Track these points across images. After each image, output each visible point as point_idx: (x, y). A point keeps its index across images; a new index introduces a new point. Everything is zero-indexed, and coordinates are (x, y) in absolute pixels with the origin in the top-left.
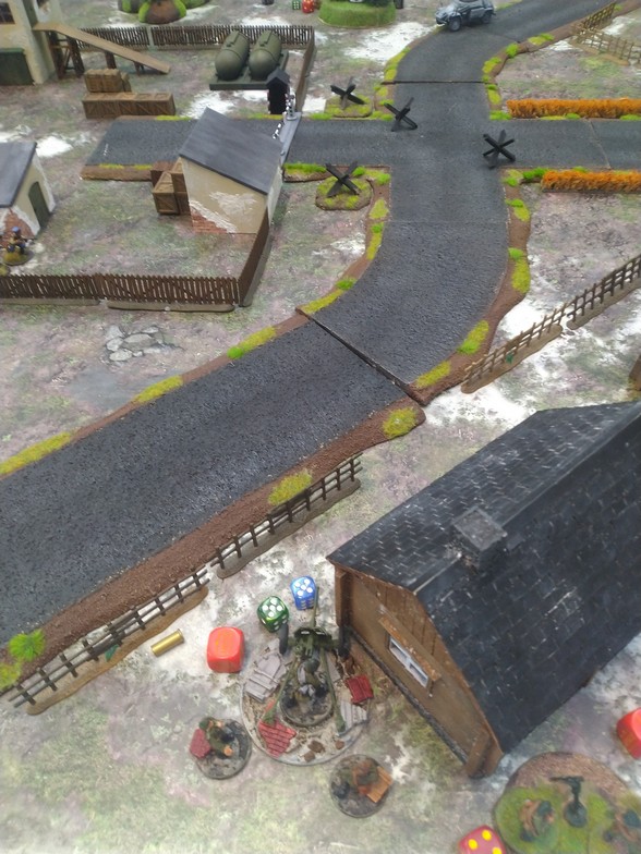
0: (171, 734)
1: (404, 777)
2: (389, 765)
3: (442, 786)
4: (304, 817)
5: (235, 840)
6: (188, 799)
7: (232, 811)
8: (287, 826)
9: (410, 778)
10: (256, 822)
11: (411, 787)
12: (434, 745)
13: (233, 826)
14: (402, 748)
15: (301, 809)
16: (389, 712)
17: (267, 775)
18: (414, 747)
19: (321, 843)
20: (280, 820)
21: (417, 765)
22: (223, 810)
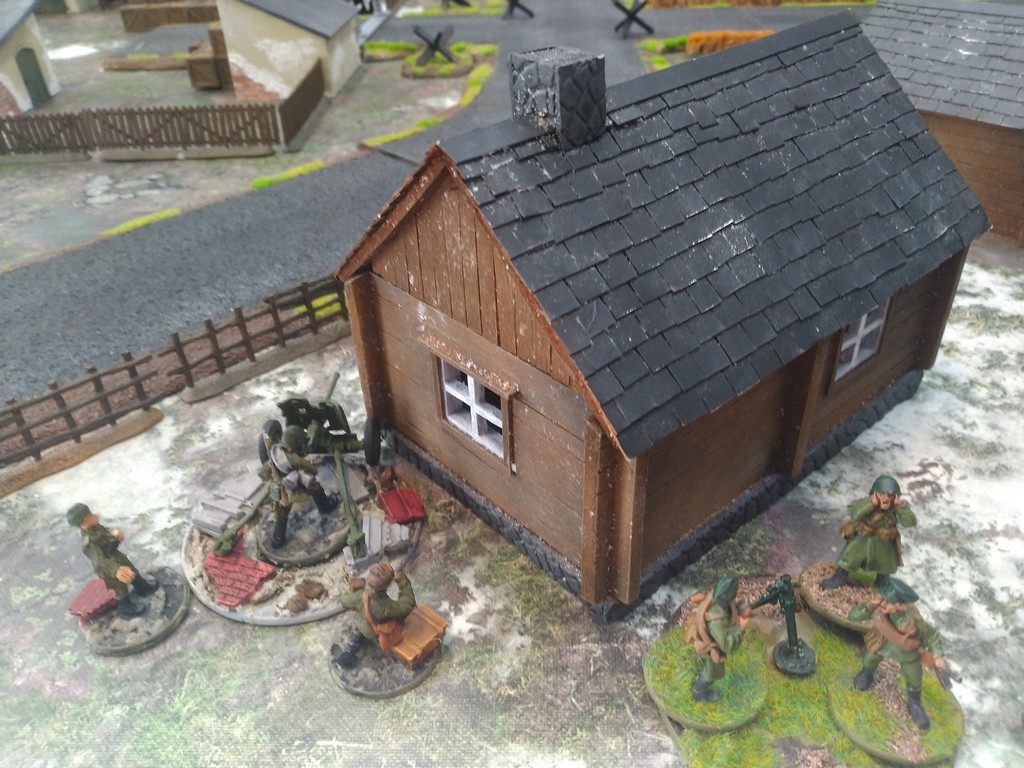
0: (47, 597)
1: (471, 631)
2: (446, 615)
3: (543, 638)
4: (271, 704)
5: (125, 748)
6: (48, 689)
7: (131, 703)
8: (234, 721)
9: (483, 631)
10: (176, 718)
11: (485, 645)
12: (530, 582)
13: (127, 726)
14: (472, 589)
15: (266, 693)
16: (452, 543)
17: (211, 644)
18: (494, 586)
19: (297, 743)
20: (223, 711)
21: (499, 612)
22: (114, 702)
